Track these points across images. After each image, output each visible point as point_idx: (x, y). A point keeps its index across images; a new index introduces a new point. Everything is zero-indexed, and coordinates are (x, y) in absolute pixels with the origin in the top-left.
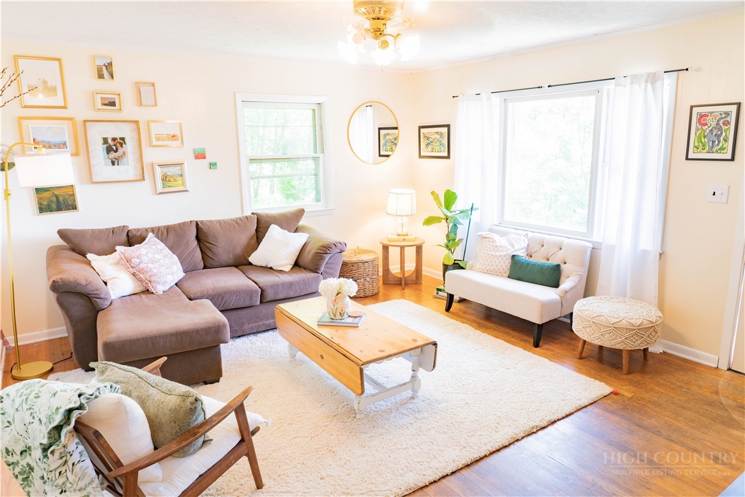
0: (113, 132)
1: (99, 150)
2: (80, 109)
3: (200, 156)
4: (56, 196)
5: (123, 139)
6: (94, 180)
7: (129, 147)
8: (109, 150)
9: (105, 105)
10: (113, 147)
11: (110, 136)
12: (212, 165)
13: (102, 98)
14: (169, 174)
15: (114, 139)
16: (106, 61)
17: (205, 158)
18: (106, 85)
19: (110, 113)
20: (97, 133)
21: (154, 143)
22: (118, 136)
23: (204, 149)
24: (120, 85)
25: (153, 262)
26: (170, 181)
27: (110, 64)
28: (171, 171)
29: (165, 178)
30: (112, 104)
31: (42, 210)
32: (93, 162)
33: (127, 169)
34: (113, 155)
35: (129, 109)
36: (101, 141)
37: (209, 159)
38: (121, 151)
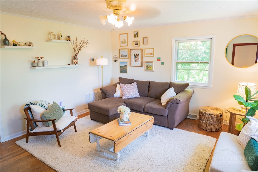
0: (136, 52)
1: (133, 57)
2: (130, 47)
3: (159, 60)
4: (124, 69)
5: (138, 54)
6: (131, 66)
7: (140, 57)
8: (135, 57)
9: (135, 45)
10: (136, 56)
11: (136, 53)
12: (162, 63)
13: (135, 43)
14: (149, 65)
15: (136, 54)
16: (136, 33)
17: (160, 61)
18: (136, 39)
19: (136, 47)
20: (133, 53)
21: (146, 55)
22: (137, 53)
23: (160, 58)
24: (140, 39)
26: (148, 68)
27: (137, 33)
28: (149, 64)
29: (147, 67)
30: (137, 44)
31: (121, 72)
32: (132, 60)
33: (139, 63)
34: (136, 59)
35: (141, 46)
36: (134, 55)
37: (161, 61)
38: (138, 58)
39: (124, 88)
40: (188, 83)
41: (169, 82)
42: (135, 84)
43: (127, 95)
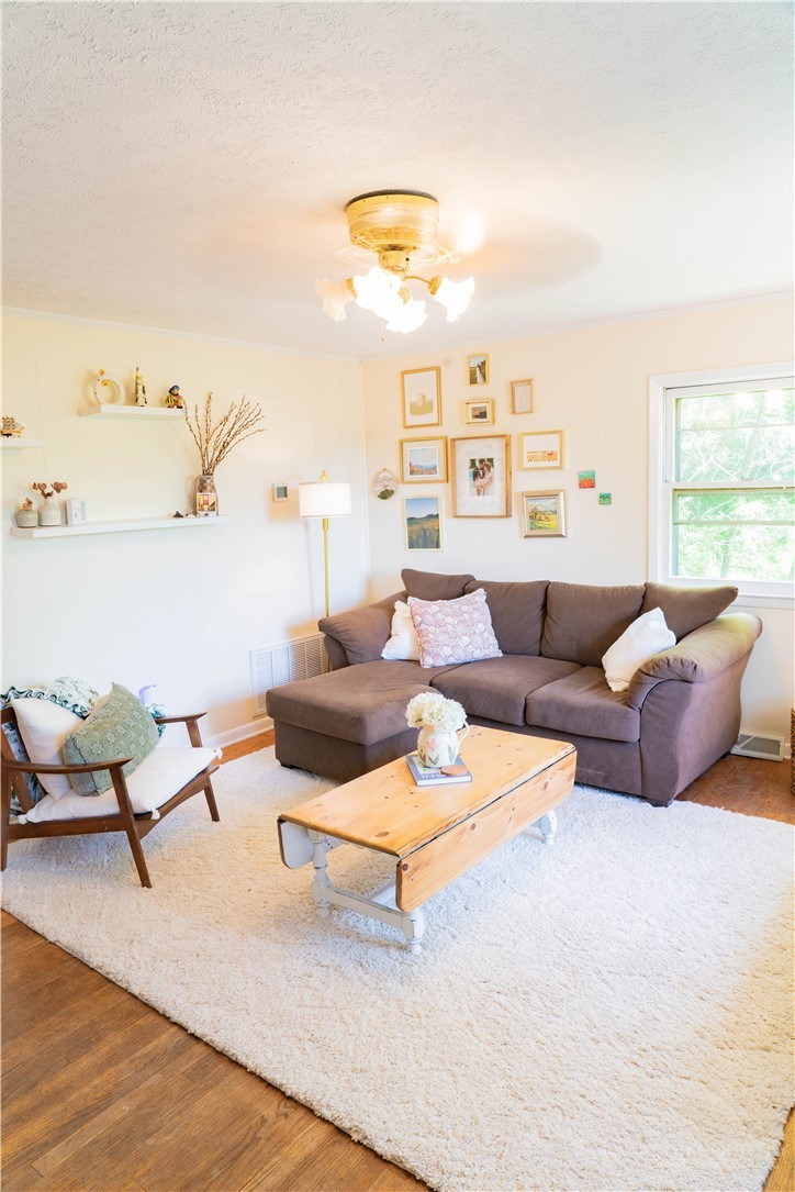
0: (481, 451)
1: (465, 472)
2: (452, 428)
3: (587, 483)
4: (424, 530)
5: (491, 460)
6: (459, 514)
7: (497, 471)
8: (475, 475)
9: (477, 417)
10: (480, 469)
11: (477, 457)
12: (605, 498)
13: (473, 409)
14: (540, 509)
15: (482, 461)
16: (479, 362)
17: (593, 486)
18: (479, 392)
19: (481, 428)
20: (466, 454)
21: (526, 464)
22: (486, 457)
23: (594, 472)
24: (494, 390)
25: (438, 625)
26: (540, 524)
27: (484, 363)
28: (543, 505)
29: (534, 516)
30: (483, 415)
31: (411, 545)
32: (459, 491)
33: (493, 501)
34: (479, 481)
35: (503, 422)
36: (468, 464)
37: (600, 488)
38: (488, 475)
39: (429, 618)
40: (730, 585)
41: (639, 583)
42: (479, 596)
43: (445, 648)
